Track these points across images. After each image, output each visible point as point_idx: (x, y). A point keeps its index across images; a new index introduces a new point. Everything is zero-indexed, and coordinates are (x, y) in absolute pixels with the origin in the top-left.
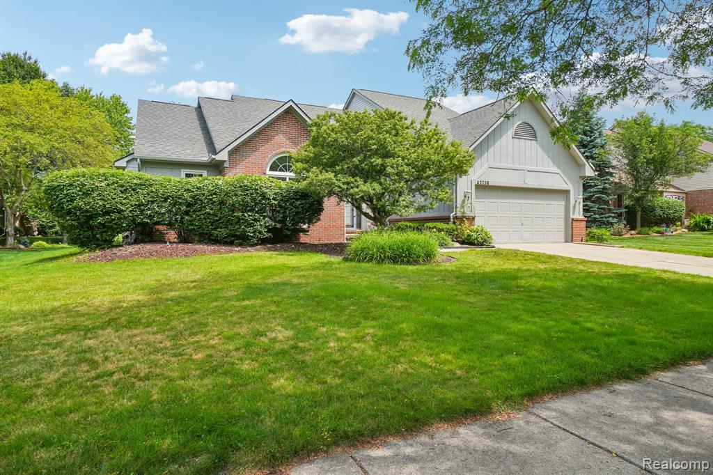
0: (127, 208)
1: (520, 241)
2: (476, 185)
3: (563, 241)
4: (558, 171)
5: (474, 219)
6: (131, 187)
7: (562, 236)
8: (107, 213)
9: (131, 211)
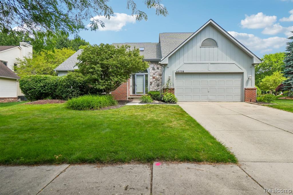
0: (37, 88)
1: (207, 101)
2: (176, 73)
3: (240, 101)
4: (234, 62)
5: (174, 89)
6: (39, 80)
7: (239, 98)
8: (30, 89)
9: (38, 89)
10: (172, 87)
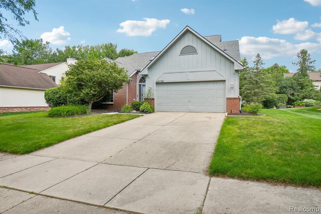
2: (156, 83)
4: (215, 69)
10: (152, 97)
